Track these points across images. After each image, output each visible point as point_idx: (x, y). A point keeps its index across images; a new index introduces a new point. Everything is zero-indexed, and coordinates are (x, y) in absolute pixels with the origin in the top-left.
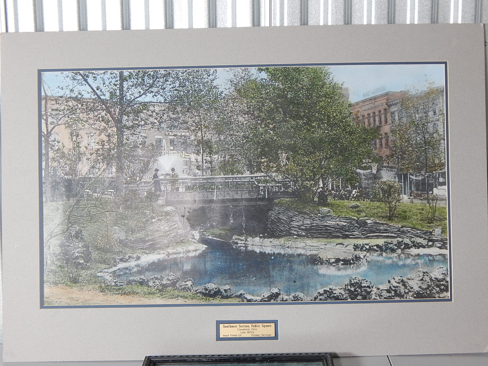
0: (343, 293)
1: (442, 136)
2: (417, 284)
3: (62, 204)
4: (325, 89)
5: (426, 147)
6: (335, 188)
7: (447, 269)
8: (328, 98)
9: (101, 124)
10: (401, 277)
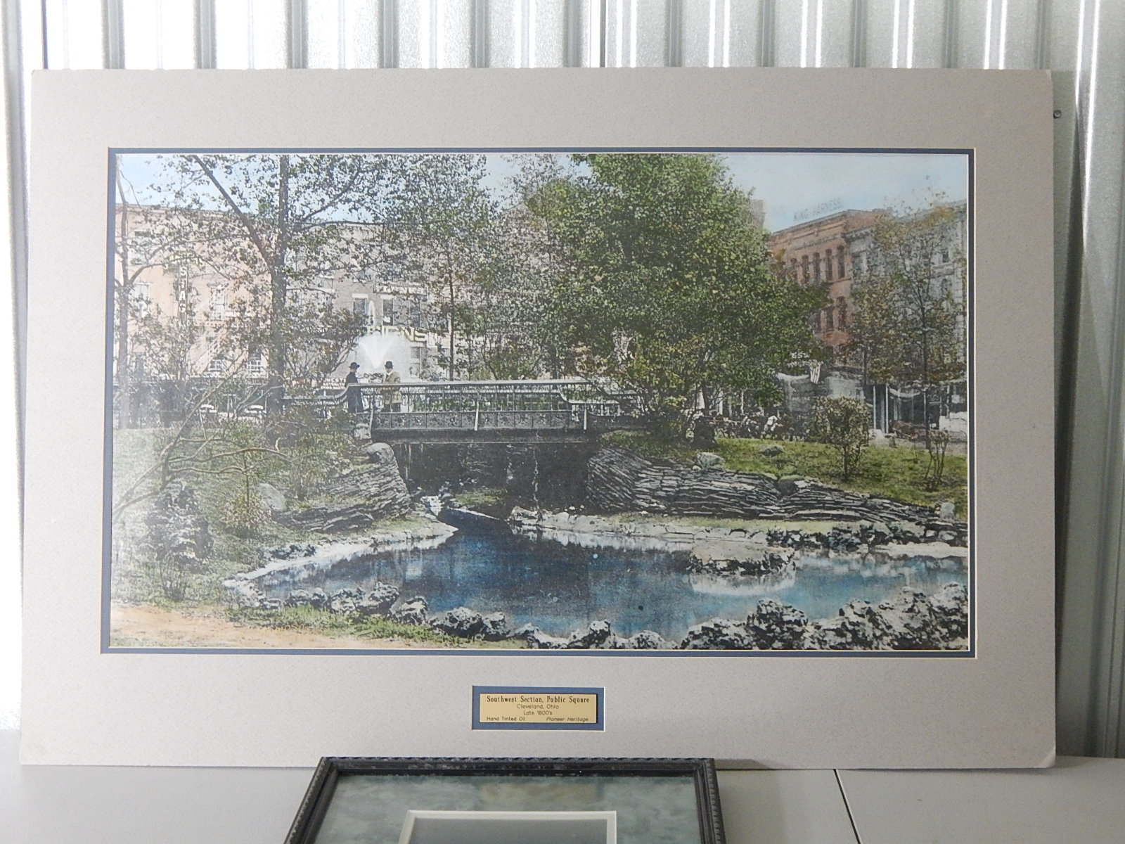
0: (743, 634)
1: (961, 307)
2: (901, 618)
3: (154, 434)
4: (714, 202)
5: (926, 330)
6: (731, 412)
7: (966, 590)
8: (720, 221)
9: (239, 265)
10: (866, 602)
